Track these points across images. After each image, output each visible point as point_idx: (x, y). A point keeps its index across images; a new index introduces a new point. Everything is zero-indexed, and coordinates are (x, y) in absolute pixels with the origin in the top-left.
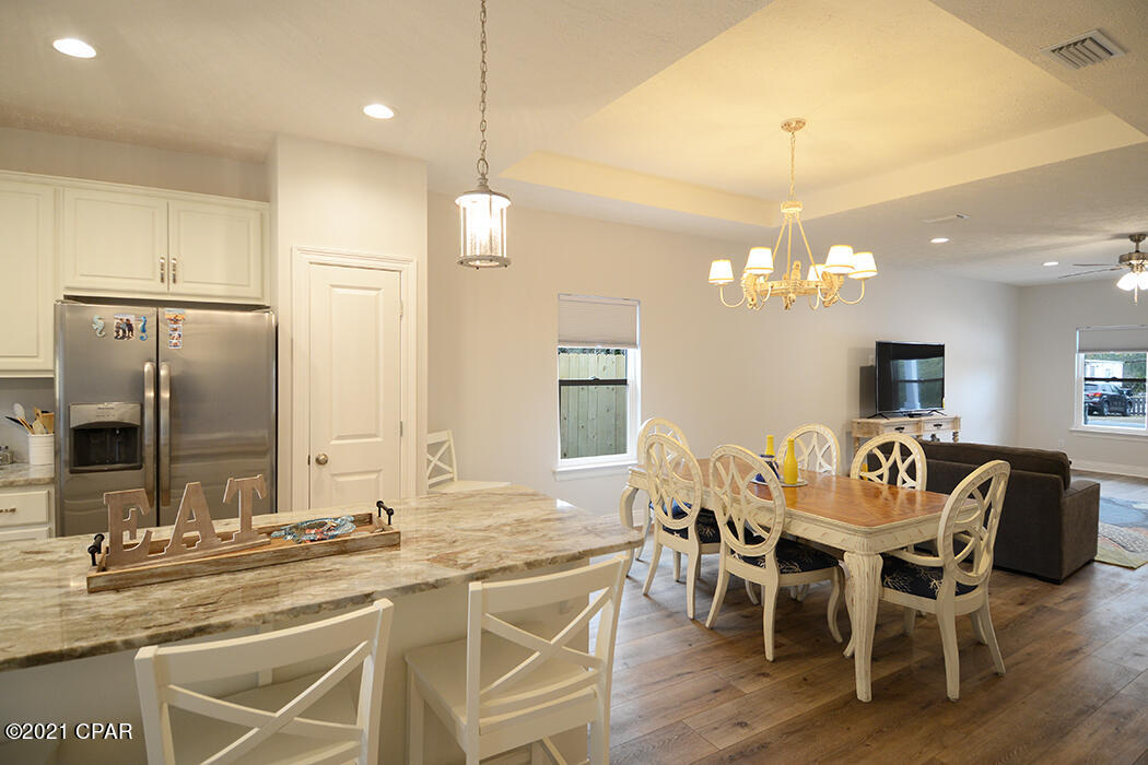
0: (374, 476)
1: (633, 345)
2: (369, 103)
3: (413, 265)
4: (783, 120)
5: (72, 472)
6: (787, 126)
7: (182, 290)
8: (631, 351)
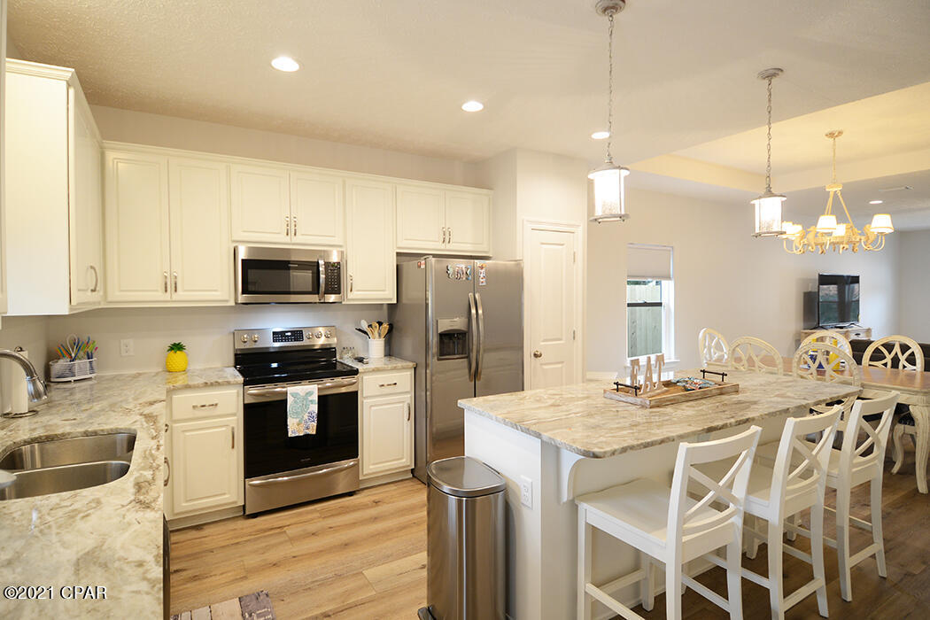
0: (560, 365)
1: (668, 278)
2: (594, 132)
3: (581, 228)
4: (828, 130)
5: (439, 360)
6: (831, 135)
7: (453, 248)
8: (664, 282)
